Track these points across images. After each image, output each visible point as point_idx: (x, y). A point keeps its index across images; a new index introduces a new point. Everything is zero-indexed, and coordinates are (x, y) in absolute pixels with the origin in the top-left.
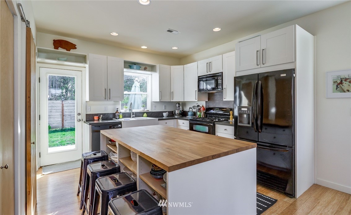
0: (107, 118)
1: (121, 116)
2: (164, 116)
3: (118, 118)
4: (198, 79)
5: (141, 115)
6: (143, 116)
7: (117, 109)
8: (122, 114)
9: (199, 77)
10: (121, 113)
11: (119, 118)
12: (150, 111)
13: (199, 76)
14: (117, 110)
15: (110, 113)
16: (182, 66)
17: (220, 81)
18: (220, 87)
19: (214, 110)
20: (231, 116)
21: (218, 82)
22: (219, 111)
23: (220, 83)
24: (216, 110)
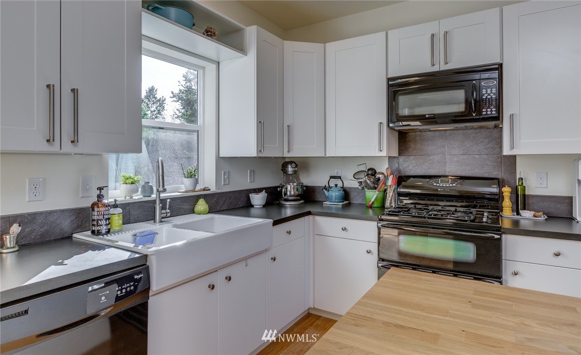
0: (42, 235)
1: (117, 221)
2: (252, 206)
3: (104, 229)
4: (389, 86)
5: (186, 206)
6: (193, 212)
7: (100, 189)
8: (119, 210)
9: (389, 80)
10: (115, 206)
11: (108, 232)
12: (213, 189)
13: (390, 76)
14: (100, 197)
15: (62, 211)
16: (321, 45)
17: (489, 92)
18: (491, 111)
19: (435, 184)
20: (507, 203)
21: (483, 95)
22: (454, 185)
23: (489, 97)
24: (441, 185)
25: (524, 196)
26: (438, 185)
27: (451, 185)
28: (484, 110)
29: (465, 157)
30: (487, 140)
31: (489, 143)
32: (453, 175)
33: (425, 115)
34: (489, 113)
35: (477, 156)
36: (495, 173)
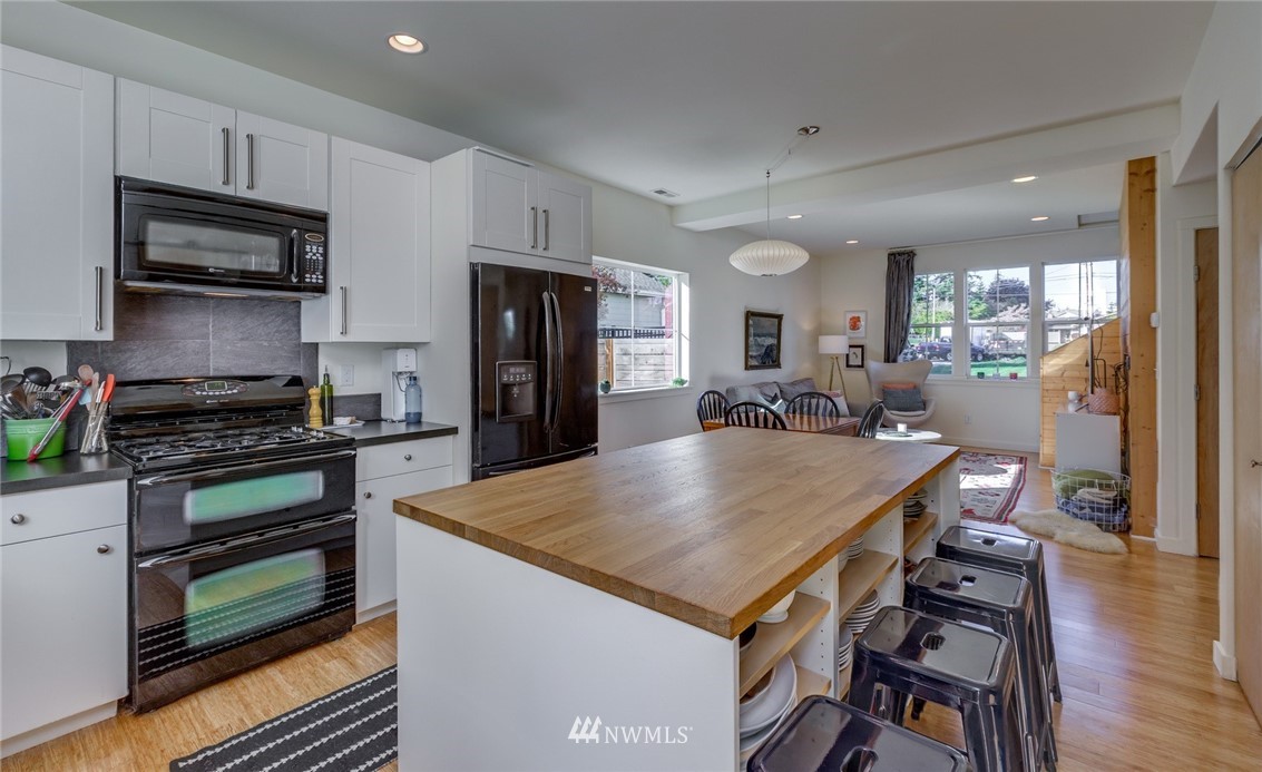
9: (119, 180)
13: (123, 173)
17: (315, 251)
18: (317, 279)
19: (198, 393)
20: (315, 410)
21: (307, 253)
22: (235, 391)
23: (314, 258)
24: (211, 394)
25: (331, 398)
26: (204, 393)
27: (229, 392)
28: (308, 276)
29: (245, 344)
30: (279, 320)
31: (283, 323)
32: (195, 375)
33: (208, 268)
34: (314, 281)
35: (266, 344)
36: (292, 369)
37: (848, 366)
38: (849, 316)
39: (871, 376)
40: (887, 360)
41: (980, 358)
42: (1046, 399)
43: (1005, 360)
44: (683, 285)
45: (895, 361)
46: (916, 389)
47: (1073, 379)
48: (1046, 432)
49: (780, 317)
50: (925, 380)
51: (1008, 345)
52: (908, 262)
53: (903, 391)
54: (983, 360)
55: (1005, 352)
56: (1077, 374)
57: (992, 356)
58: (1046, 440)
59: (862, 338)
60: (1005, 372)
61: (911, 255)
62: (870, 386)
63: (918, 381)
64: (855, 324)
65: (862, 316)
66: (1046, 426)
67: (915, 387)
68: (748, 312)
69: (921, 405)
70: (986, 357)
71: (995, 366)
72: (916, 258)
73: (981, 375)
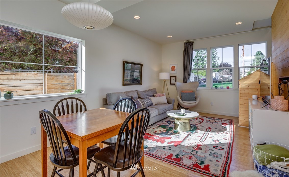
37: (171, 84)
38: (172, 66)
39: (177, 88)
40: (184, 82)
41: (217, 82)
42: (242, 98)
43: (224, 83)
44: (83, 46)
45: (186, 82)
46: (193, 93)
47: (252, 89)
48: (241, 111)
49: (141, 65)
50: (197, 89)
51: (224, 78)
52: (191, 45)
53: (189, 93)
54: (218, 82)
55: (224, 80)
56: (254, 87)
57: (220, 81)
58: (241, 114)
59: (176, 74)
60: (225, 86)
61: (192, 43)
62: (177, 91)
63: (194, 89)
64: (173, 69)
65: (176, 66)
66: (241, 109)
67: (193, 92)
68: (124, 61)
69: (195, 99)
70: (219, 82)
71: (221, 84)
72: (193, 44)
73: (216, 87)
